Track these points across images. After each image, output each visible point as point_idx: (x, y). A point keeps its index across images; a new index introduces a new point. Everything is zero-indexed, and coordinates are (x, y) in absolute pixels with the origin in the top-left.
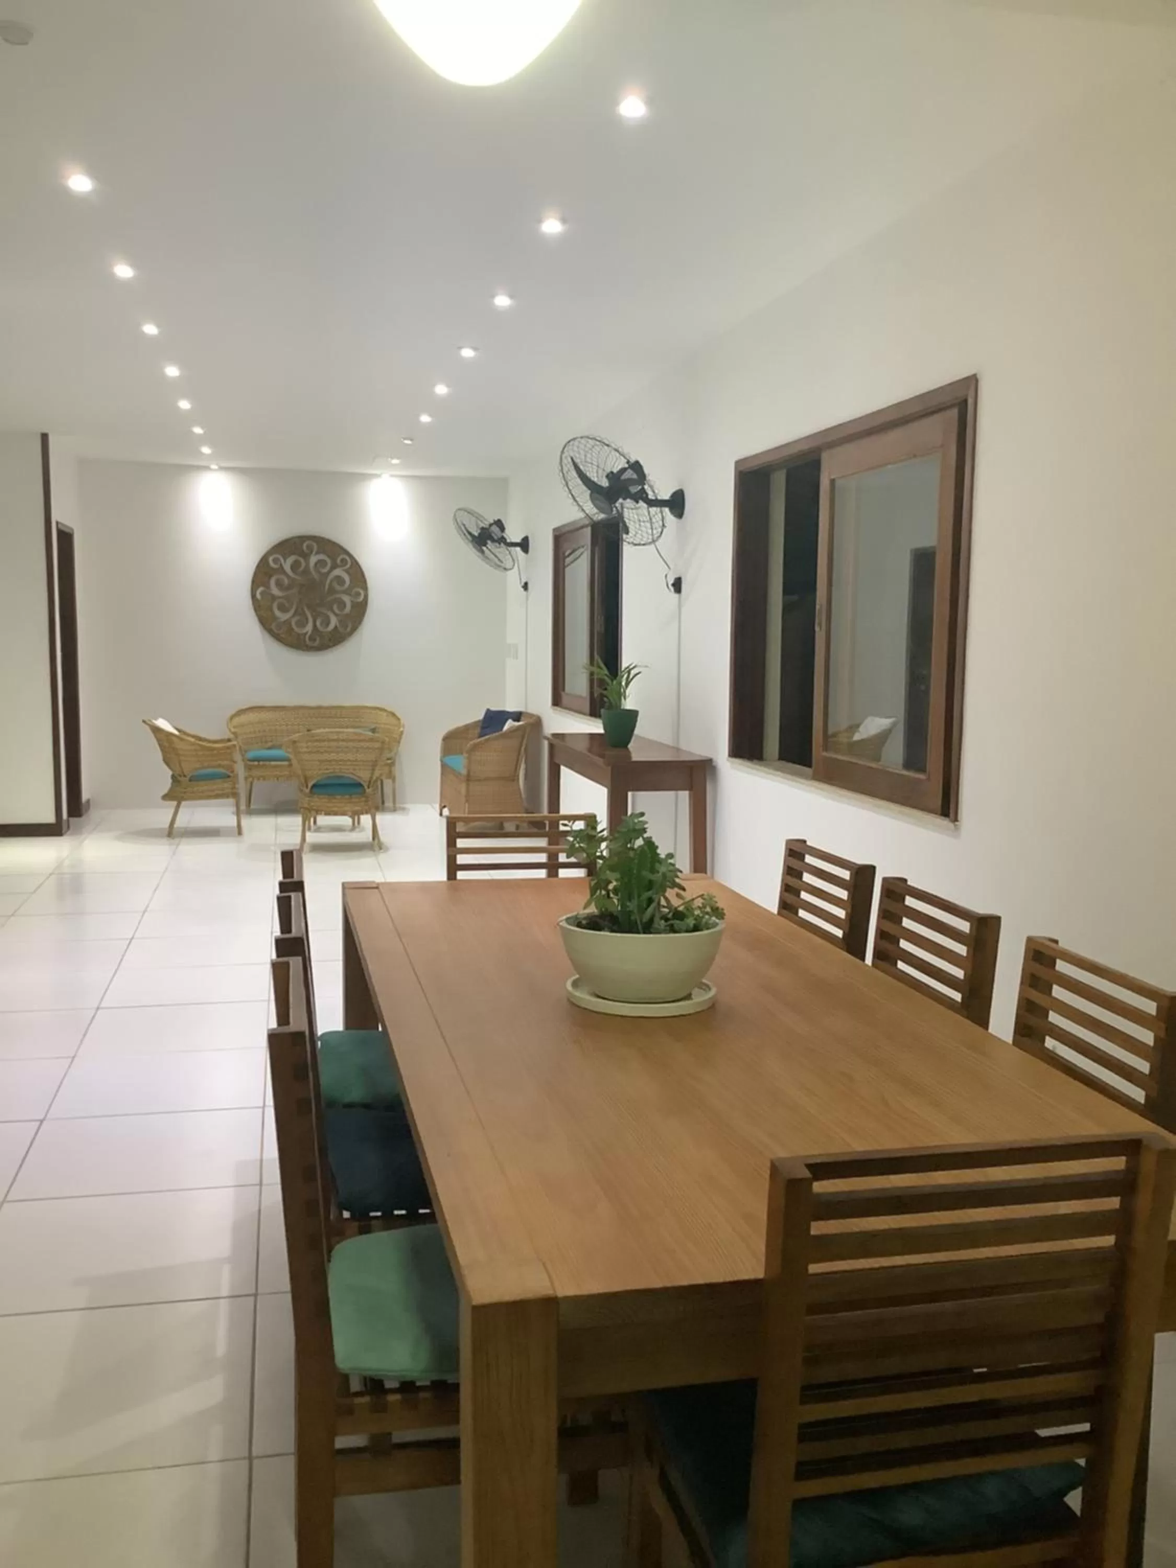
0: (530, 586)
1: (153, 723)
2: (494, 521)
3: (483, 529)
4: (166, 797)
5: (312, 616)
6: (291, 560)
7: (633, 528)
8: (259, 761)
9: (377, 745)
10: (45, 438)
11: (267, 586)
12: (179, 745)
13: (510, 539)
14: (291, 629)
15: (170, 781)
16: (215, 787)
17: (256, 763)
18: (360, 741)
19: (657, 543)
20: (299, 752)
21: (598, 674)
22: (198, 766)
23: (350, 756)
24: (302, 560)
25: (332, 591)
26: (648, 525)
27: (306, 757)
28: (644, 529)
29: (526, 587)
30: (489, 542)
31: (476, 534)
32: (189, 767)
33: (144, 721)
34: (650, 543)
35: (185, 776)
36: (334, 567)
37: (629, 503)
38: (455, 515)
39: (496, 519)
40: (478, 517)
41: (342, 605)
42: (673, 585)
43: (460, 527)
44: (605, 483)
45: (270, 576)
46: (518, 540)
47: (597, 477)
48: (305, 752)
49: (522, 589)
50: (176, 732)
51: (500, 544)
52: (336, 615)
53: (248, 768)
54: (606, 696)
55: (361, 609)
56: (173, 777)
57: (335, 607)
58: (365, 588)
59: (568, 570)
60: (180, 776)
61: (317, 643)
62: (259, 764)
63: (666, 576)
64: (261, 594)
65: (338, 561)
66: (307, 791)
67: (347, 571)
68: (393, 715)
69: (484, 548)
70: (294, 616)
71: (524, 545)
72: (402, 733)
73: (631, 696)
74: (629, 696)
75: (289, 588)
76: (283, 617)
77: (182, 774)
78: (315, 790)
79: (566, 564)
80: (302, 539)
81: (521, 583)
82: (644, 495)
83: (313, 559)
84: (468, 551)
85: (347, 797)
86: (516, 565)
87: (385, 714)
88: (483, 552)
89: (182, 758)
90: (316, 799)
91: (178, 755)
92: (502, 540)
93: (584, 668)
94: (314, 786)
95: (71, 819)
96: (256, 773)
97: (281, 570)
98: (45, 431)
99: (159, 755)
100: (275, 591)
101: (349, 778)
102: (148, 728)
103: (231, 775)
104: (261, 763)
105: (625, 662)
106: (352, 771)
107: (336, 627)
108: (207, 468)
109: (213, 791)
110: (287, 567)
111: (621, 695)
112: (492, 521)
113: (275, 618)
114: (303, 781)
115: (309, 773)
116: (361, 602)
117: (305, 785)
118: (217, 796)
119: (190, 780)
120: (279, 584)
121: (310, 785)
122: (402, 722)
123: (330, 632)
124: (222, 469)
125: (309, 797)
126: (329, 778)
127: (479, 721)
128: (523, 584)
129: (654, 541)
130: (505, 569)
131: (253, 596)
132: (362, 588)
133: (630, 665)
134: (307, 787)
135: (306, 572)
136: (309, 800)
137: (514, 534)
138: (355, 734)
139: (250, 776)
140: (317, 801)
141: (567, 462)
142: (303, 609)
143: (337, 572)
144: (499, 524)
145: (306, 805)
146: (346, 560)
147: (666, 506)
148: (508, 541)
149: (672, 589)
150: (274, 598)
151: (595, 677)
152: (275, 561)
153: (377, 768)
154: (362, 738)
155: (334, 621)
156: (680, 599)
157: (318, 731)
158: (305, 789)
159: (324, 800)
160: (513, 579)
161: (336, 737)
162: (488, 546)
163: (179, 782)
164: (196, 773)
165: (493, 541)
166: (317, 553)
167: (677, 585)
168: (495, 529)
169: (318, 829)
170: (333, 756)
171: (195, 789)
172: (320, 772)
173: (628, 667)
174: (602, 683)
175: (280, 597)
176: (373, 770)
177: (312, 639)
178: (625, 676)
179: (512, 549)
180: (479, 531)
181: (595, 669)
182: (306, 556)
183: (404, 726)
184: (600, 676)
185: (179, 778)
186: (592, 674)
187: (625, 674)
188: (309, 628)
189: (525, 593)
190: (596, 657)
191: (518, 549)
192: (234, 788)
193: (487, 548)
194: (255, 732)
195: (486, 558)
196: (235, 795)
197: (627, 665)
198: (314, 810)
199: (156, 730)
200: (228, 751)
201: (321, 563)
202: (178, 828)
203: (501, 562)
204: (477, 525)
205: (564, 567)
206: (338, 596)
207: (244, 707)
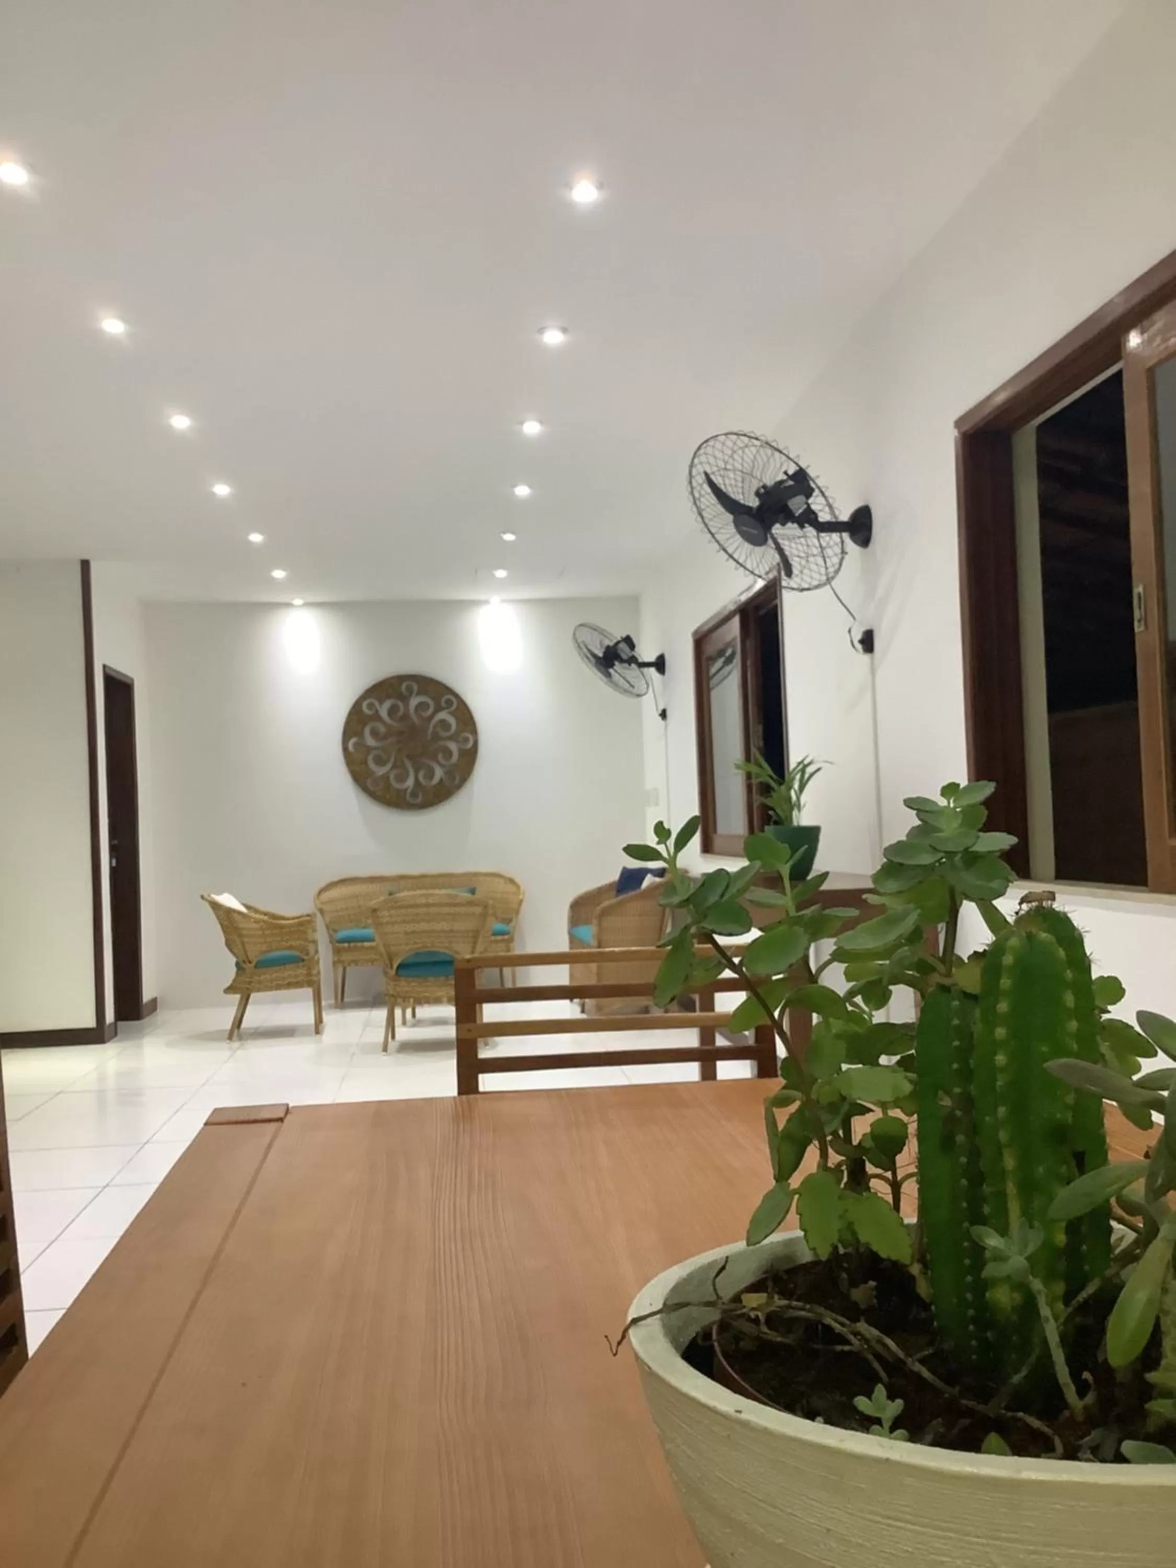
0: (668, 713)
1: (213, 898)
2: (622, 637)
3: (608, 647)
4: (230, 990)
5: (413, 767)
6: (387, 704)
7: (799, 567)
8: (349, 942)
9: (478, 910)
10: (85, 565)
11: (360, 735)
12: (243, 924)
13: (642, 659)
14: (388, 785)
15: (235, 969)
16: (287, 973)
17: (346, 945)
18: (456, 905)
19: (833, 583)
20: (381, 924)
21: (758, 776)
22: (264, 948)
23: (444, 926)
24: (400, 704)
25: (436, 737)
26: (820, 561)
27: (389, 929)
28: (814, 567)
29: (663, 715)
30: (616, 663)
31: (601, 655)
32: (255, 952)
33: (202, 897)
34: (825, 584)
35: (250, 962)
36: (438, 709)
37: (792, 529)
38: (574, 634)
39: (624, 636)
40: (602, 632)
41: (448, 753)
42: (862, 642)
43: (579, 646)
44: (754, 502)
45: (364, 724)
46: (652, 659)
47: (743, 493)
48: (387, 923)
49: (660, 718)
50: (243, 910)
51: (630, 664)
52: (442, 766)
53: (337, 951)
54: (772, 809)
55: (470, 756)
56: (237, 964)
57: (440, 756)
58: (474, 732)
59: (714, 694)
60: (244, 962)
61: (419, 800)
62: (349, 947)
63: (849, 631)
64: (355, 745)
65: (443, 704)
66: (393, 972)
67: (452, 714)
68: (512, 881)
69: (611, 671)
70: (391, 769)
71: (660, 664)
72: (521, 902)
73: (807, 806)
74: (805, 805)
75: (385, 737)
76: (380, 771)
77: (246, 961)
78: (401, 972)
79: (711, 686)
80: (401, 679)
81: (657, 709)
82: (812, 516)
83: (414, 702)
84: (593, 675)
85: (443, 978)
86: (651, 689)
87: (502, 881)
88: (609, 675)
89: (246, 940)
90: (403, 983)
91: (240, 936)
92: (633, 660)
93: (738, 767)
94: (400, 966)
95: (120, 1024)
96: (346, 957)
97: (377, 717)
98: (85, 557)
99: (222, 939)
100: (370, 741)
101: (444, 954)
102: (207, 905)
103: (305, 958)
104: (352, 944)
105: (794, 756)
106: (447, 945)
107: (441, 780)
108: (289, 605)
109: (284, 979)
110: (383, 712)
111: (792, 806)
112: (619, 639)
113: (370, 773)
114: (387, 962)
115: (393, 949)
116: (470, 749)
117: (389, 965)
118: (289, 985)
119: (256, 967)
120: (374, 733)
121: (395, 966)
122: (522, 888)
123: (434, 786)
124: (307, 605)
125: (394, 981)
126: (417, 954)
127: (614, 883)
128: (660, 712)
129: (829, 580)
130: (639, 696)
131: (345, 749)
132: (472, 733)
133: (804, 759)
134: (392, 967)
135: (405, 717)
136: (395, 985)
137: (647, 654)
138: (449, 896)
139: (339, 961)
140: (404, 986)
141: (700, 479)
142: (402, 761)
143: (442, 715)
144: (628, 641)
145: (391, 992)
146: (452, 703)
147: (844, 531)
148: (640, 660)
149: (859, 646)
150: (369, 749)
151: (754, 781)
152: (371, 706)
153: (480, 940)
154: (457, 901)
155: (439, 773)
156: (872, 660)
157: (402, 894)
158: (389, 970)
159: (413, 984)
160: (649, 706)
161: (424, 901)
162: (615, 667)
163: (244, 969)
164: (262, 957)
165: (622, 661)
166: (418, 694)
167: (868, 642)
168: (623, 646)
169: (418, 1023)
170: (423, 926)
171: (262, 977)
172: (407, 948)
173: (802, 762)
174: (766, 790)
175: (376, 748)
176: (475, 943)
177: (414, 794)
178: (798, 777)
179: (645, 670)
180: (603, 650)
181: (754, 769)
182: (404, 699)
183: (524, 894)
184: (761, 779)
185: (244, 966)
186: (749, 776)
187: (796, 774)
188: (410, 782)
189: (662, 722)
190: (754, 750)
191: (652, 670)
192: (309, 974)
193: (616, 671)
194: (347, 909)
195: (616, 686)
196: (311, 982)
197: (799, 760)
198: (401, 997)
199: (215, 906)
200: (302, 928)
201: (422, 706)
202: (244, 1028)
203: (633, 687)
204: (601, 643)
205: (709, 690)
206: (442, 743)
207: (336, 879)
